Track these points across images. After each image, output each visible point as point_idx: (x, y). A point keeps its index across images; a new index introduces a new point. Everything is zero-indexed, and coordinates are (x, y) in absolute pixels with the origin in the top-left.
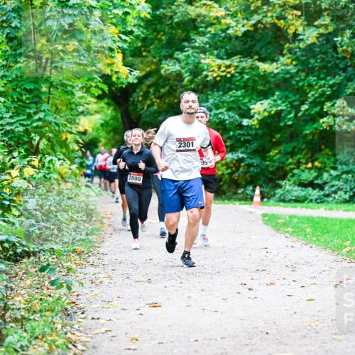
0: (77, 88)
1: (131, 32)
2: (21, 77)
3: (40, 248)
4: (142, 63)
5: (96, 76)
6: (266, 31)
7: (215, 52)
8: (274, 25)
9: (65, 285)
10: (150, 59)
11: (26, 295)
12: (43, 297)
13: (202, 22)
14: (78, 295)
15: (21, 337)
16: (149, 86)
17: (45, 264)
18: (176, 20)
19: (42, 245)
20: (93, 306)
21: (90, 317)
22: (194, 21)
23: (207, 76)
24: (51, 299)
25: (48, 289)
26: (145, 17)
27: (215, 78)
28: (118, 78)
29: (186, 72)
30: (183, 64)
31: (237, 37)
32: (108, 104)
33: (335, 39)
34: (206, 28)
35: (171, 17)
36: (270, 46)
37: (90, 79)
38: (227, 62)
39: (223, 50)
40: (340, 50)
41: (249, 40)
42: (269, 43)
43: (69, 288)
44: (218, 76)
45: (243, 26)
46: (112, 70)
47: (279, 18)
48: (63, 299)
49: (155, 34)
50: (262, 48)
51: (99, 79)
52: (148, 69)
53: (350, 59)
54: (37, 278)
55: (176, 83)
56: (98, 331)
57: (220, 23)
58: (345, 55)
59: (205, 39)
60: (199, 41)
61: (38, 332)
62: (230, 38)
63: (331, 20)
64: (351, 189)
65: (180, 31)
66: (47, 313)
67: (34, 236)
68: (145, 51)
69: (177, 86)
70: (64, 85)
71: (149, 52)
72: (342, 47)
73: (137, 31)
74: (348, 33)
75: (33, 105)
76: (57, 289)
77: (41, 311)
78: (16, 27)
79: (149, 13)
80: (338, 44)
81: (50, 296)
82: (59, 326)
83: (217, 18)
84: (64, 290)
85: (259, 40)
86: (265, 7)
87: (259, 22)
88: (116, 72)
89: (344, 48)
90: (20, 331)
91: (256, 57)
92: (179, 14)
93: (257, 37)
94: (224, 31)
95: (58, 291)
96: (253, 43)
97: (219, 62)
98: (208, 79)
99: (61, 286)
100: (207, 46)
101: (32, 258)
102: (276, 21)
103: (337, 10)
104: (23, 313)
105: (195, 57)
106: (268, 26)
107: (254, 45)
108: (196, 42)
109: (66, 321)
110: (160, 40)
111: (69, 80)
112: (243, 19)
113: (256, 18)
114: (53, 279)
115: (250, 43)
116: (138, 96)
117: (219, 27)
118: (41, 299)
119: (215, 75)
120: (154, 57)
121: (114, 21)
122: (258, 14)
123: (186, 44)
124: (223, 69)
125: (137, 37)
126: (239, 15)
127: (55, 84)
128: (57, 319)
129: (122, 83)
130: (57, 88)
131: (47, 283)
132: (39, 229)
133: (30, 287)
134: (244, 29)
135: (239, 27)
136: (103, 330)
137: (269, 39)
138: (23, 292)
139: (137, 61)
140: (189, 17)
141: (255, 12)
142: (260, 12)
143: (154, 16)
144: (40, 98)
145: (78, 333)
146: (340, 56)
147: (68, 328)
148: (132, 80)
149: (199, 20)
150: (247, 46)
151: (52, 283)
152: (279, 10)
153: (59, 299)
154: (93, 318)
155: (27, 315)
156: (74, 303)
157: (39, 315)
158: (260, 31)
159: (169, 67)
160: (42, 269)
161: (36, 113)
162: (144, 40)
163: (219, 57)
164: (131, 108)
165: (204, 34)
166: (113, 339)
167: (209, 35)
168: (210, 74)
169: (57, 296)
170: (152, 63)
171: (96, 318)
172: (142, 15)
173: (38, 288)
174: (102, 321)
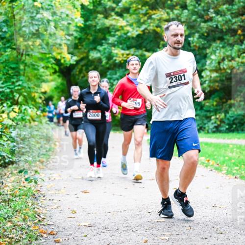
0: (41, 67)
1: (72, 35)
2: (8, 60)
3: (19, 159)
4: (78, 52)
5: (51, 60)
6: (150, 34)
7: (121, 46)
8: (154, 31)
9: (33, 181)
10: (83, 50)
11: (11, 187)
12: (21, 188)
13: (113, 29)
14: (41, 186)
15: (8, 211)
16: (83, 66)
17: (22, 169)
18: (98, 28)
19: (20, 157)
20: (50, 193)
21: (48, 199)
22: (108, 28)
23: (115, 60)
24: (25, 189)
25: (24, 183)
26: (80, 26)
27: (120, 61)
28: (65, 61)
29: (104, 57)
30: (102, 53)
31: (133, 38)
32: (59, 76)
33: (189, 39)
34: (115, 32)
35: (95, 26)
36: (152, 43)
37: (49, 62)
38: (127, 52)
39: (125, 45)
40: (192, 45)
41: (140, 39)
42: (151, 41)
43: (36, 182)
44: (122, 60)
45: (137, 31)
46: (61, 57)
47: (157, 27)
48: (33, 189)
49: (86, 35)
50: (147, 44)
51: (54, 62)
52: (82, 56)
53: (198, 50)
54: (17, 177)
55: (98, 64)
56: (52, 207)
57: (123, 29)
58: (194, 48)
59: (115, 39)
60: (111, 40)
61: (18, 207)
62: (129, 38)
63: (188, 28)
64: (198, 125)
65: (100, 34)
66: (23, 197)
67: (16, 152)
68: (80, 45)
69: (98, 66)
70: (34, 65)
71: (82, 46)
72: (193, 43)
73: (75, 34)
74: (197, 35)
75: (15, 77)
76: (28, 183)
77: (19, 195)
78: (5, 32)
79: (82, 24)
80: (191, 42)
81: (25, 187)
82: (30, 204)
83: (121, 27)
84: (33, 183)
85: (146, 39)
86: (149, 21)
87: (146, 29)
88: (64, 58)
89: (195, 44)
90: (7, 207)
91: (144, 49)
92: (100, 24)
93: (145, 37)
94: (126, 34)
95: (29, 184)
96: (142, 41)
97: (123, 52)
98: (117, 61)
99: (31, 181)
100: (116, 43)
101: (14, 165)
102: (155, 28)
103: (191, 22)
104: (9, 197)
105: (109, 49)
106: (151, 31)
107: (143, 42)
108: (109, 40)
109: (34, 201)
110: (89, 39)
111: (36, 62)
112: (137, 27)
113: (143, 27)
114: (27, 177)
115: (140, 41)
116: (76, 71)
117: (122, 32)
118: (19, 189)
119: (120, 59)
120: (85, 49)
121: (62, 28)
122: (146, 24)
123: (103, 41)
124: (125, 56)
125: (76, 38)
126: (135, 25)
127: (28, 64)
128: (29, 201)
129: (67, 64)
130: (29, 67)
131: (23, 180)
132: (19, 148)
133: (14, 182)
134: (137, 33)
135: (134, 32)
136: (56, 206)
137: (151, 39)
138: (9, 184)
139: (76, 51)
140: (105, 26)
141: (144, 23)
142: (146, 23)
143: (85, 25)
144: (19, 73)
145: (41, 208)
146: (192, 48)
147: (36, 205)
148: (73, 62)
149: (111, 28)
150: (138, 43)
151: (26, 180)
152: (157, 22)
153: (30, 188)
154: (50, 200)
155: (11, 198)
156: (39, 191)
157: (18, 198)
158: (146, 34)
159: (94, 55)
160: (20, 172)
161: (17, 81)
162: (80, 39)
163: (123, 49)
164: (72, 78)
165: (114, 36)
166: (62, 211)
167: (117, 37)
168: (117, 59)
169: (29, 187)
170: (84, 52)
171: (51, 199)
172: (78, 25)
173: (18, 183)
174: (54, 201)
